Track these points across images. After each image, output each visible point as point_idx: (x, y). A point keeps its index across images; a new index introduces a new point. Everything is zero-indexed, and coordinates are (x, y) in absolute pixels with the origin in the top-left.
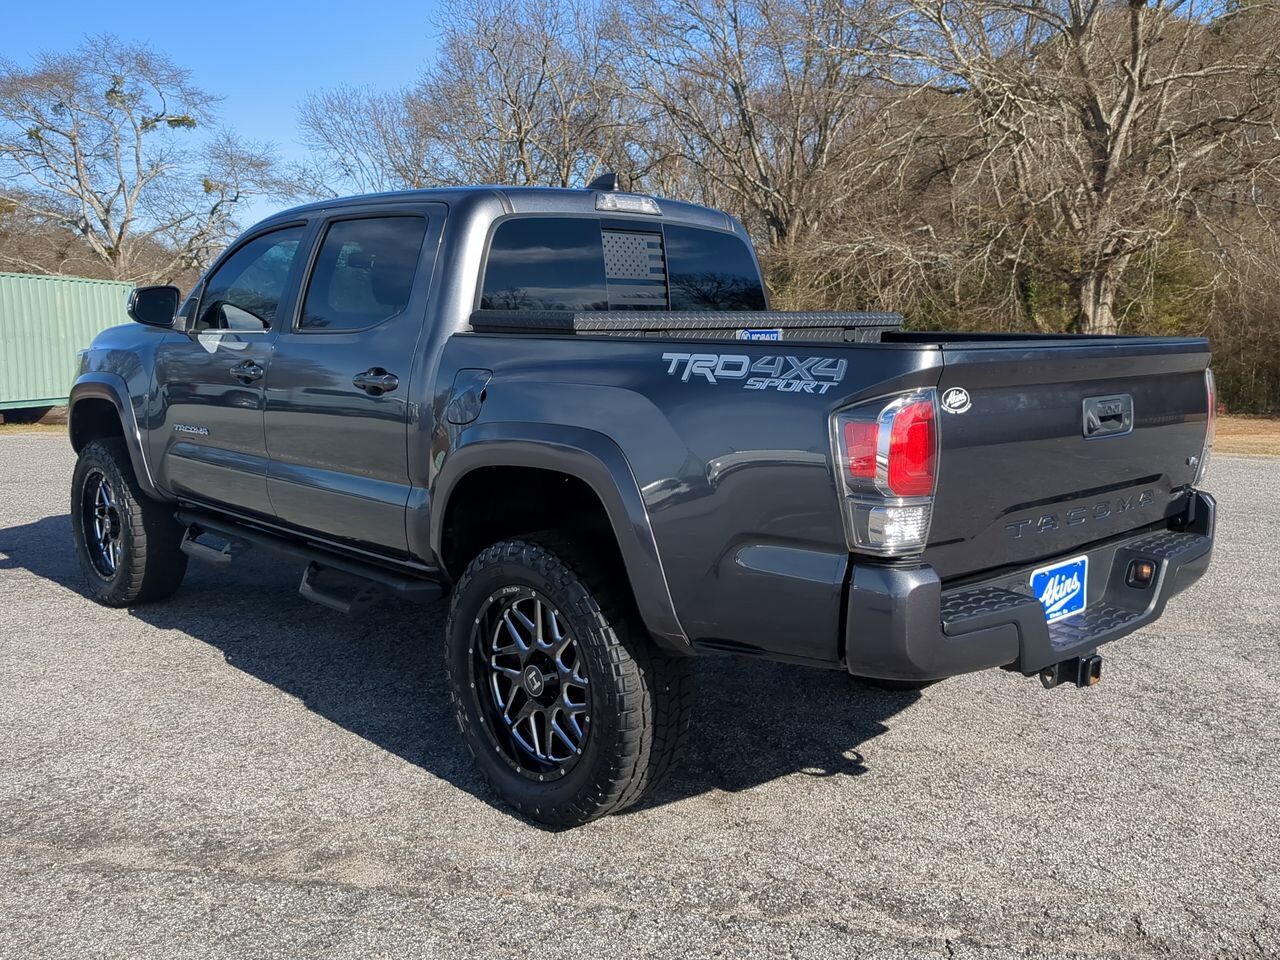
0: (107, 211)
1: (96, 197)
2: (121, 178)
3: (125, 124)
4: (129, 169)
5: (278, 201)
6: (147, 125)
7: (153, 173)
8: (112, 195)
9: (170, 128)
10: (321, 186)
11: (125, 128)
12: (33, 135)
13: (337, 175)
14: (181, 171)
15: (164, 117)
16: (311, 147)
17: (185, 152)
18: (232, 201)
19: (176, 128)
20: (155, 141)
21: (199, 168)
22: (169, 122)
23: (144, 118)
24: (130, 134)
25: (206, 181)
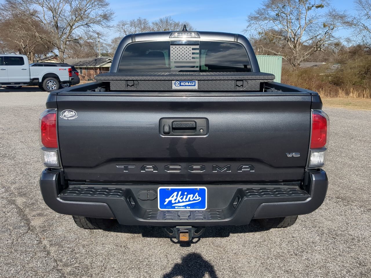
0: (295, 35)
1: (292, 31)
2: (300, 25)
3: (303, 9)
4: (303, 22)
5: (346, 28)
6: (309, 9)
7: (309, 22)
8: (296, 30)
9: (316, 9)
10: (359, 23)
11: (303, 10)
12: (277, 15)
13: (365, 18)
14: (318, 21)
15: (314, 6)
16: (357, 10)
17: (320, 16)
18: (332, 29)
19: (318, 8)
20: (311, 13)
21: (323, 20)
22: (316, 7)
23: (308, 6)
24: (304, 12)
25: (324, 24)
